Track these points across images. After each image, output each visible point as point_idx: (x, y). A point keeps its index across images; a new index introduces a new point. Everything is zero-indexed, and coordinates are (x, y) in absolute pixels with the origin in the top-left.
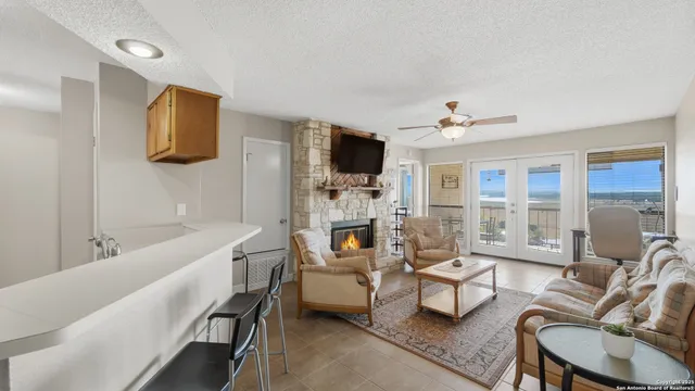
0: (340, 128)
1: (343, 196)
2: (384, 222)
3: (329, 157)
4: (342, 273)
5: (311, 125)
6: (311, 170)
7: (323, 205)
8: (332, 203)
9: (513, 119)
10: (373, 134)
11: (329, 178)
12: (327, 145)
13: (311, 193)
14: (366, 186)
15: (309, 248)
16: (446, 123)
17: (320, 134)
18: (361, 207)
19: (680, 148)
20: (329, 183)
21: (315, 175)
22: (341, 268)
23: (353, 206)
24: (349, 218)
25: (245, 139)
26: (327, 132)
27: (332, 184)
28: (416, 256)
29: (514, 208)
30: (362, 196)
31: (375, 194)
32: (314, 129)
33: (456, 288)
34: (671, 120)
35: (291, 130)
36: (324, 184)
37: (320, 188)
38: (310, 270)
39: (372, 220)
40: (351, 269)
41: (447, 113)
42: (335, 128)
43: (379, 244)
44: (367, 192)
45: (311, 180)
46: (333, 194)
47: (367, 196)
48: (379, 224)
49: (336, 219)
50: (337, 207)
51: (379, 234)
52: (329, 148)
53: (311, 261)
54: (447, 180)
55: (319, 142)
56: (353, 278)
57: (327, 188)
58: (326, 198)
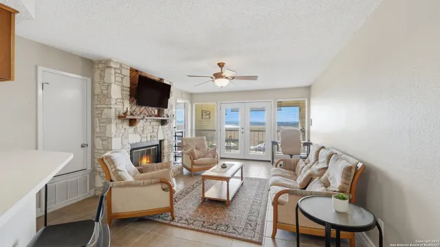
0: (137, 71)
1: (140, 124)
2: (169, 142)
3: (128, 93)
4: (150, 184)
5: (112, 65)
6: (113, 102)
7: (123, 131)
8: (131, 129)
9: (255, 78)
10: (161, 79)
11: (129, 110)
12: (127, 83)
13: (113, 121)
14: (156, 116)
15: (118, 168)
16: (218, 76)
17: (121, 73)
18: (153, 131)
19: (312, 101)
20: (129, 113)
21: (116, 106)
22: (149, 181)
23: (147, 132)
24: (144, 140)
25: (40, 69)
26: (127, 73)
27: (132, 114)
28: (193, 164)
29: (243, 131)
30: (154, 123)
31: (163, 122)
32: (115, 69)
33: (228, 182)
34: (309, 88)
35: (92, 66)
36: (125, 114)
37: (122, 117)
38: (120, 186)
39: (161, 141)
40: (158, 180)
41: (218, 70)
42: (133, 71)
43: (166, 157)
44: (158, 121)
45: (113, 110)
46: (132, 122)
47: (157, 123)
48: (166, 144)
49: (134, 142)
50: (135, 131)
51: (166, 151)
52: (129, 86)
53: (120, 178)
54: (204, 114)
55: (120, 80)
56: (159, 186)
57: (127, 117)
58: (126, 125)
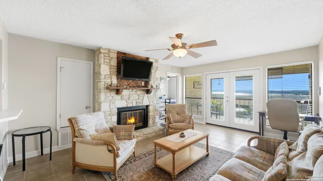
0: (124, 54)
1: (125, 93)
2: (154, 107)
3: (116, 70)
5: (102, 51)
6: (102, 77)
7: (111, 98)
8: (118, 97)
10: (148, 58)
12: (114, 63)
13: (102, 91)
14: (143, 87)
17: (109, 56)
18: (139, 99)
21: (105, 80)
23: (132, 97)
24: (130, 105)
25: (59, 59)
26: (115, 56)
28: (169, 127)
29: (227, 99)
30: (139, 92)
31: (148, 92)
32: (104, 53)
35: (93, 53)
36: (110, 85)
37: (109, 88)
39: (147, 106)
42: (118, 53)
44: (143, 90)
45: (102, 83)
46: (118, 92)
47: (143, 92)
48: (151, 108)
49: (121, 106)
50: (122, 99)
51: (151, 114)
52: (116, 64)
55: (109, 61)
57: (113, 88)
58: (113, 94)
